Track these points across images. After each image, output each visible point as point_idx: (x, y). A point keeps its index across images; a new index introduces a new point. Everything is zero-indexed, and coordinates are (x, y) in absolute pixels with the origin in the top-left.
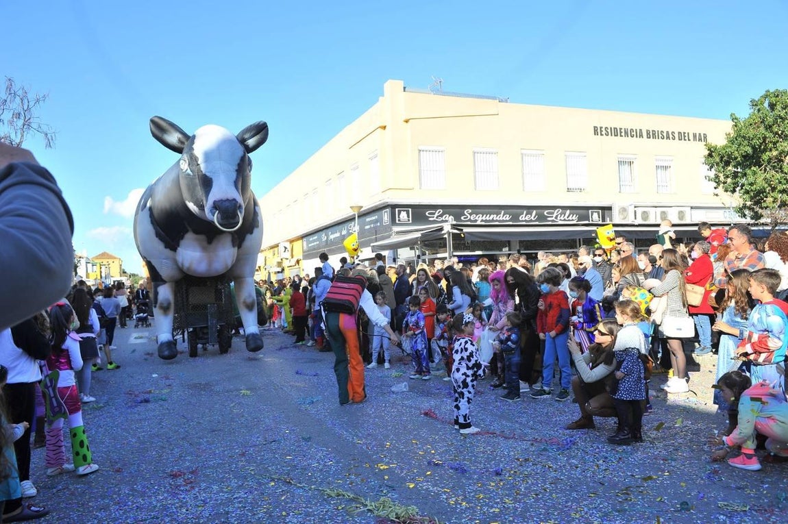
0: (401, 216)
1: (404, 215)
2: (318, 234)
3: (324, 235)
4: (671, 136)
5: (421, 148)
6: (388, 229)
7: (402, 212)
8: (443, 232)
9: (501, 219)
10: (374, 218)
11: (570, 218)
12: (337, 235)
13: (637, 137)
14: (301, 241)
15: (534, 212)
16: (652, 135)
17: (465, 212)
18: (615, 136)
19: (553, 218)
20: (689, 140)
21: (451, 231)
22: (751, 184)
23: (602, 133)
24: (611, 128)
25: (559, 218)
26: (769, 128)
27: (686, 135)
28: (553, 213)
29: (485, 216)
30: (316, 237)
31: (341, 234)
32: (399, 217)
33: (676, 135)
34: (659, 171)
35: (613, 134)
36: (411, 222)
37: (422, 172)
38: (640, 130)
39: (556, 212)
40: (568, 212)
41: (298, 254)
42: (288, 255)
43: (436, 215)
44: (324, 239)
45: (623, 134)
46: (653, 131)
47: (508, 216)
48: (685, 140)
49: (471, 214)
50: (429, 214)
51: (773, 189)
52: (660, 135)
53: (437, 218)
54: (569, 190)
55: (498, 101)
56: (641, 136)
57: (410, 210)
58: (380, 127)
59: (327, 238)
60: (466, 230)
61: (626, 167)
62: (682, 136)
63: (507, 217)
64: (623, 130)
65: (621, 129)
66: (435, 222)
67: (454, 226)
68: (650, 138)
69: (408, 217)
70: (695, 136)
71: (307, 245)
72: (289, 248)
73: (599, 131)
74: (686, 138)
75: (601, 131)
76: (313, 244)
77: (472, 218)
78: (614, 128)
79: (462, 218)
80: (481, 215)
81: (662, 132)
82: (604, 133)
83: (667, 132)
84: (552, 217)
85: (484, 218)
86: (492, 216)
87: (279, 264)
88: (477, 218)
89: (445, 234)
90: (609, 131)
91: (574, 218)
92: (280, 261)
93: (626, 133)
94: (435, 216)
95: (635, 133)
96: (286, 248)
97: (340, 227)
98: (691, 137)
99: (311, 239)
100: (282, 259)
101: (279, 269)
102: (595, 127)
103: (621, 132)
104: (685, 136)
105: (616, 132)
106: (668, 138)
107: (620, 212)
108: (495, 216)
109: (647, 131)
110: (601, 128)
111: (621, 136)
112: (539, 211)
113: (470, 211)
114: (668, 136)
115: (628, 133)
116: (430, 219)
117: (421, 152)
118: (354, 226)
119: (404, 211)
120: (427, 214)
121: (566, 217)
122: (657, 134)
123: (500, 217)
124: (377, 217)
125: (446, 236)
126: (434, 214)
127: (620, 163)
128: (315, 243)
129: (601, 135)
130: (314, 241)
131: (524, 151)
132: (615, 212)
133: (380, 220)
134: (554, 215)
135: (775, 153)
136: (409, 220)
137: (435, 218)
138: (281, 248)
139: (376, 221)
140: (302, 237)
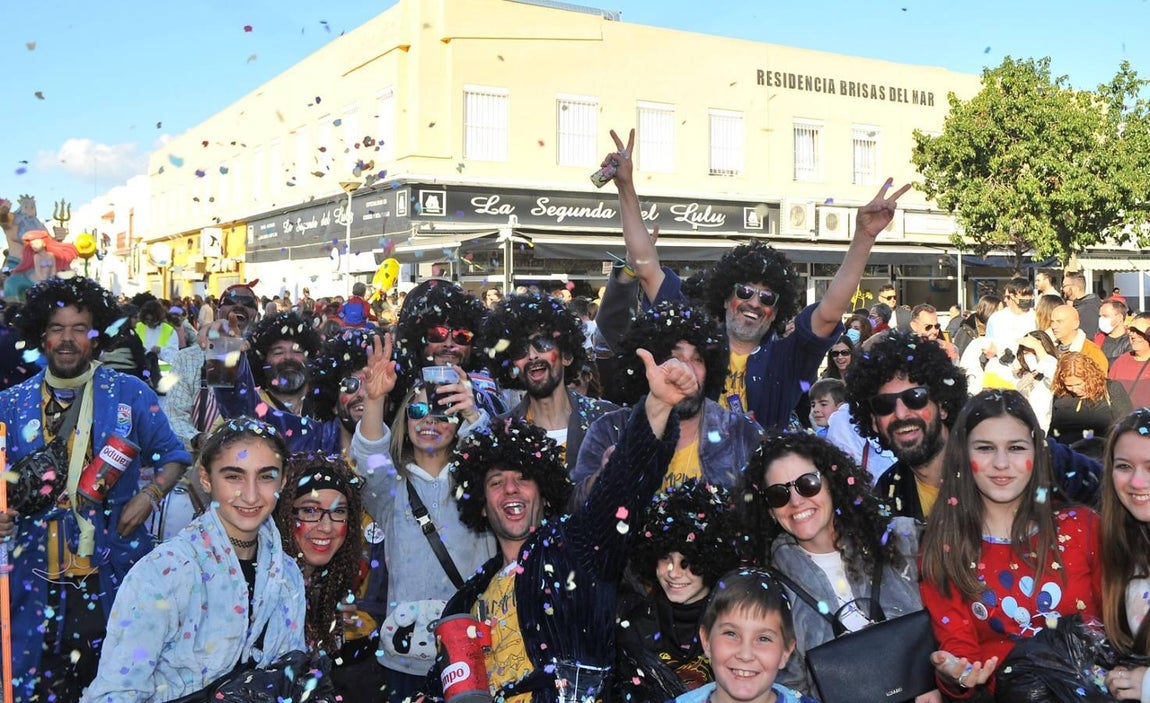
0: (427, 204)
1: (432, 202)
2: (276, 219)
3: (287, 222)
4: (878, 93)
5: (468, 88)
6: (402, 223)
7: (430, 197)
8: (498, 240)
9: (598, 216)
10: (380, 203)
11: (712, 219)
12: (313, 225)
13: (825, 91)
14: (245, 226)
15: (654, 208)
16: (849, 89)
17: (539, 202)
18: (790, 87)
19: (685, 219)
20: (906, 101)
21: (512, 239)
22: (974, 204)
23: (771, 82)
24: (785, 75)
25: (693, 219)
26: (999, 121)
27: (902, 93)
28: (684, 210)
29: (571, 209)
30: (273, 225)
31: (319, 224)
32: (424, 206)
33: (887, 92)
34: (858, 147)
35: (788, 85)
36: (444, 214)
37: (469, 129)
38: (831, 80)
39: (690, 209)
40: (709, 208)
41: (237, 251)
42: (216, 251)
43: (489, 204)
44: (288, 229)
45: (803, 85)
46: (850, 83)
47: (610, 211)
48: (900, 101)
49: (547, 206)
50: (476, 202)
51: (1005, 211)
52: (862, 91)
53: (489, 210)
54: (712, 173)
55: (602, 17)
56: (832, 90)
57: (444, 193)
58: (400, 47)
59: (293, 229)
60: (538, 239)
61: (804, 140)
62: (896, 95)
63: (609, 214)
64: (804, 80)
65: (800, 77)
66: (485, 217)
67: (517, 232)
68: (845, 94)
69: (441, 205)
70: (915, 95)
71: (256, 237)
72: (220, 240)
73: (765, 77)
74: (902, 98)
75: (769, 78)
76: (266, 236)
77: (549, 214)
78: (790, 75)
79: (533, 211)
80: (565, 208)
81: (865, 85)
82: (772, 81)
83: (873, 87)
84: (683, 216)
85: (569, 214)
86: (583, 211)
87: (200, 267)
88: (557, 213)
89: (501, 243)
90: (782, 78)
91: (718, 219)
92: (202, 261)
93: (808, 83)
94: (487, 206)
95: (822, 85)
96: (214, 239)
97: (318, 211)
98: (910, 97)
99: (263, 227)
100: (205, 258)
101: (200, 276)
102: (759, 71)
103: (800, 82)
104: (900, 95)
105: (792, 81)
106: (874, 95)
107: (791, 213)
108: (588, 210)
109: (842, 82)
110: (769, 73)
111: (800, 88)
112: (664, 205)
113: (547, 200)
114: (874, 93)
115: (812, 84)
116: (478, 211)
117: (469, 96)
118: (344, 212)
119: (433, 194)
120: (473, 201)
121: (705, 218)
122: (856, 89)
123: (597, 213)
124: (385, 201)
125: (503, 246)
126: (485, 202)
127: (798, 132)
128: (271, 235)
129: (769, 84)
130: (269, 231)
131: (640, 104)
132: (785, 212)
133: (391, 206)
134: (687, 214)
135: (1007, 157)
136: (441, 212)
137: (486, 210)
138: (205, 237)
139: (383, 208)
140: (247, 222)
